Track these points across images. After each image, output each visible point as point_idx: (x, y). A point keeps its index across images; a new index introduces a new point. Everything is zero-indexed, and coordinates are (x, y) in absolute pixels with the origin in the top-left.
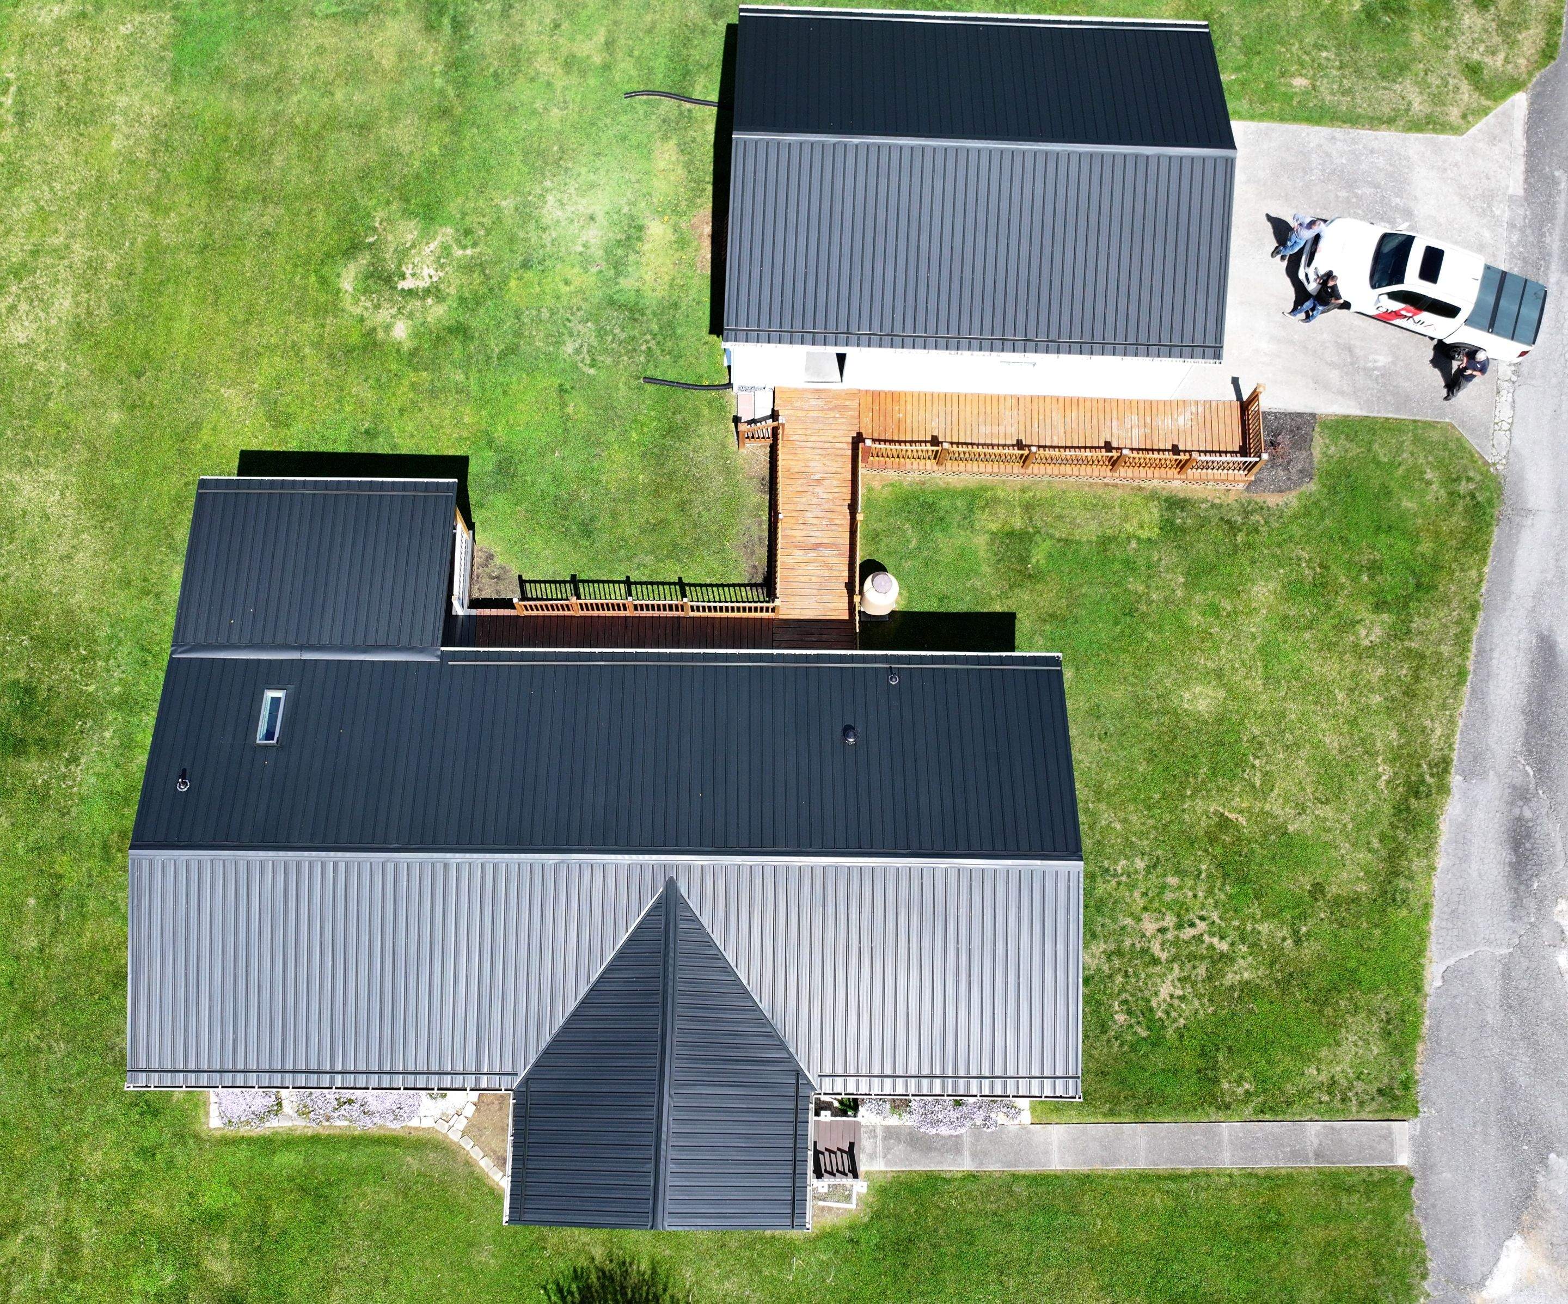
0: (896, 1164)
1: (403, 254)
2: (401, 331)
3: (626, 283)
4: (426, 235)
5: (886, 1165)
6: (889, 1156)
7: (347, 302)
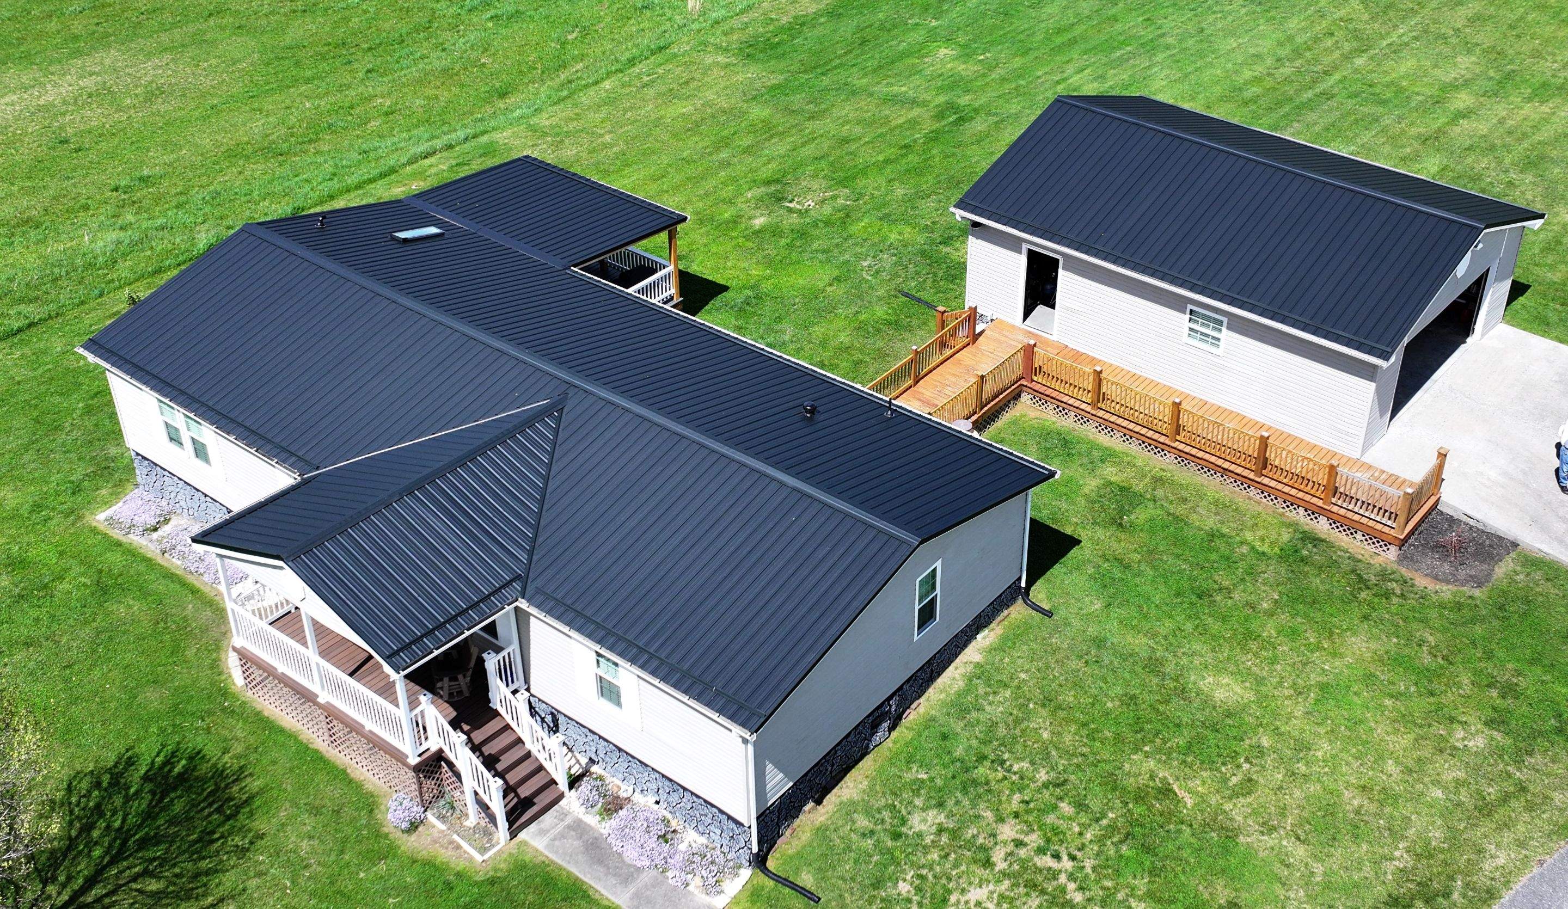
0: (556, 852)
5: (547, 847)
6: (557, 843)
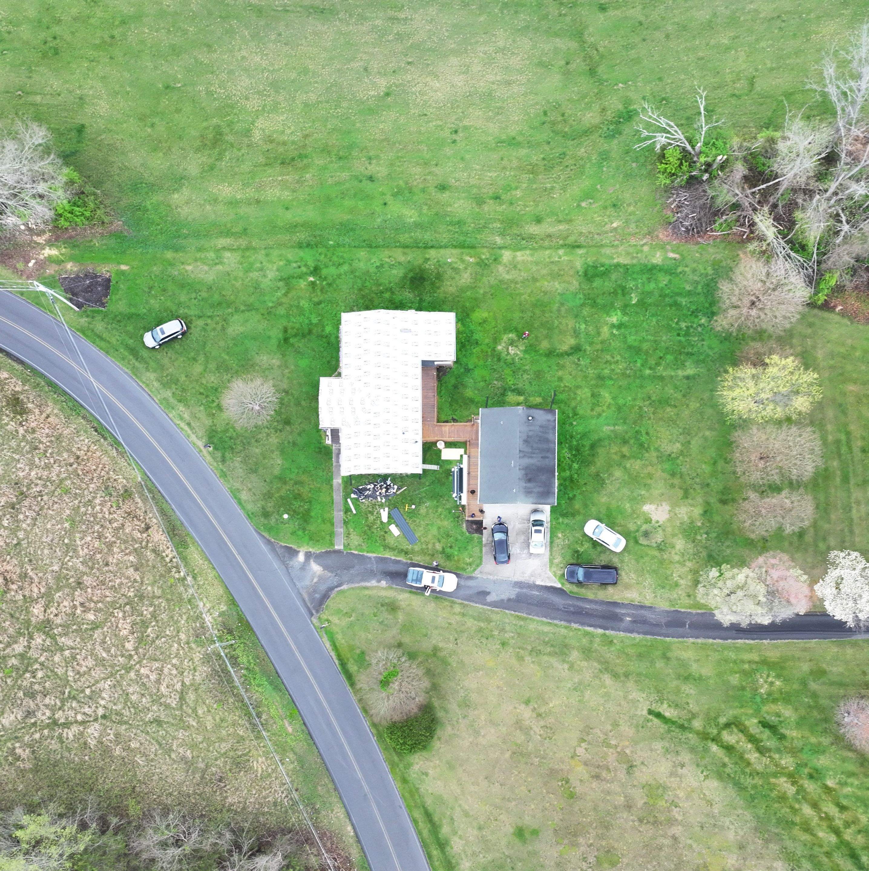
1: (517, 346)
2: (499, 348)
3: (509, 393)
4: (521, 351)
7: (506, 336)
